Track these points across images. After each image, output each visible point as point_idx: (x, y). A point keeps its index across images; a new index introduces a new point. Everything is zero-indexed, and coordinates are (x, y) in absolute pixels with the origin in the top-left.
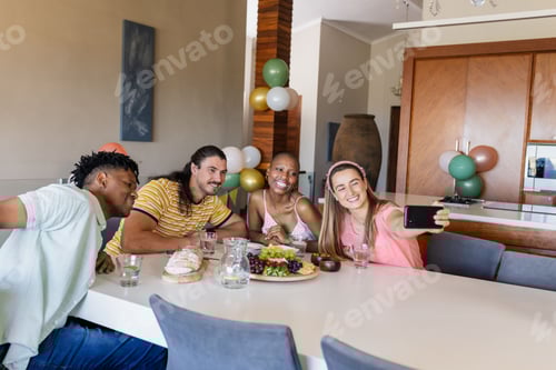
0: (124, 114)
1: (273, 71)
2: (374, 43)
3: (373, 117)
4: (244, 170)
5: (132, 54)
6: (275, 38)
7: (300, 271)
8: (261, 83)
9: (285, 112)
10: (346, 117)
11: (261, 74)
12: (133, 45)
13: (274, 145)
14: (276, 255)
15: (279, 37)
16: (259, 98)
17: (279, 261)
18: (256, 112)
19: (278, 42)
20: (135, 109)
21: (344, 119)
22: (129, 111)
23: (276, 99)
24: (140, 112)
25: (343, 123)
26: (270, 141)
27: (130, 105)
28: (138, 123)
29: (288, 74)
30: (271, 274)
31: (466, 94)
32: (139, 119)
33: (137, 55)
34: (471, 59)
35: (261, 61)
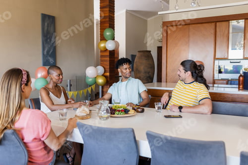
0: (43, 54)
1: (108, 33)
2: (149, 19)
3: (150, 51)
4: (97, 76)
5: (46, 28)
6: (108, 19)
7: (129, 112)
8: (103, 38)
9: (114, 50)
10: (139, 52)
11: (103, 35)
12: (46, 24)
13: (110, 65)
14: (119, 107)
15: (109, 19)
16: (102, 45)
17: (120, 109)
18: (101, 51)
19: (109, 21)
20: (48, 52)
21: (138, 53)
22: (45, 53)
23: (110, 45)
24: (50, 53)
25: (138, 54)
26: (108, 63)
27: (46, 51)
28: (49, 58)
29: (114, 34)
30: (118, 114)
31: (189, 40)
32: (50, 56)
33: (48, 29)
34: (190, 26)
35: (102, 29)
